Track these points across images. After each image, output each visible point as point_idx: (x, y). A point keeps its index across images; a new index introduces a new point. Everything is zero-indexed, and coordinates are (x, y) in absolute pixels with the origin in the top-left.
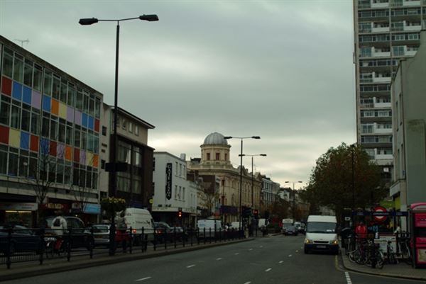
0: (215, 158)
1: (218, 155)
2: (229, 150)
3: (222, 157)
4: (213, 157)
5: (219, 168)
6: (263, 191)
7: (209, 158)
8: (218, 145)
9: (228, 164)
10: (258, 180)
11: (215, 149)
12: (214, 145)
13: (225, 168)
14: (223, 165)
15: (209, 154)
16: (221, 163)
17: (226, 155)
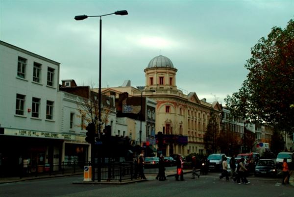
0: (158, 83)
1: (161, 79)
2: (174, 74)
3: (166, 81)
4: (156, 81)
5: (163, 93)
6: (223, 121)
7: (152, 83)
8: (162, 68)
9: (174, 89)
10: (217, 110)
11: (157, 73)
12: (157, 68)
13: (169, 93)
14: (166, 90)
15: (152, 79)
16: (165, 87)
17: (171, 79)
